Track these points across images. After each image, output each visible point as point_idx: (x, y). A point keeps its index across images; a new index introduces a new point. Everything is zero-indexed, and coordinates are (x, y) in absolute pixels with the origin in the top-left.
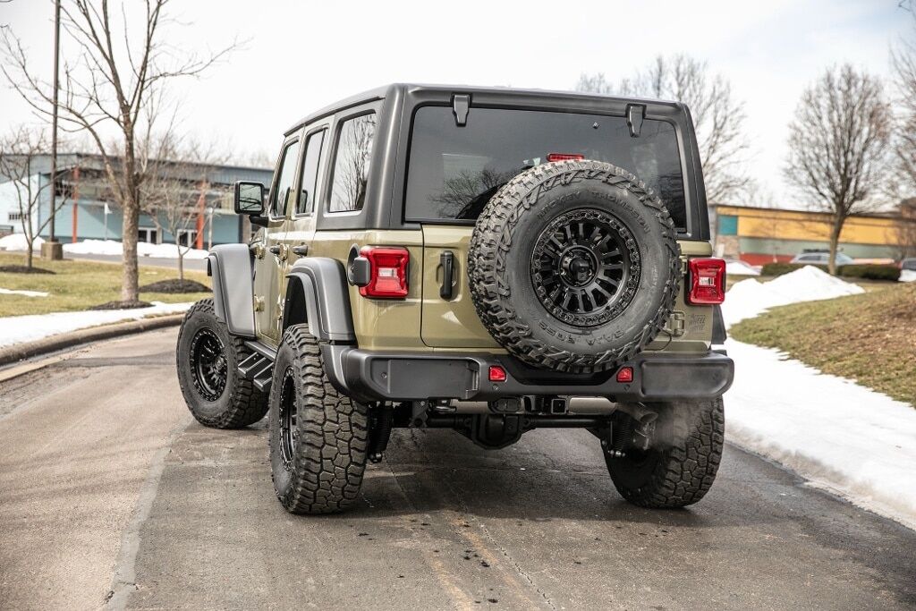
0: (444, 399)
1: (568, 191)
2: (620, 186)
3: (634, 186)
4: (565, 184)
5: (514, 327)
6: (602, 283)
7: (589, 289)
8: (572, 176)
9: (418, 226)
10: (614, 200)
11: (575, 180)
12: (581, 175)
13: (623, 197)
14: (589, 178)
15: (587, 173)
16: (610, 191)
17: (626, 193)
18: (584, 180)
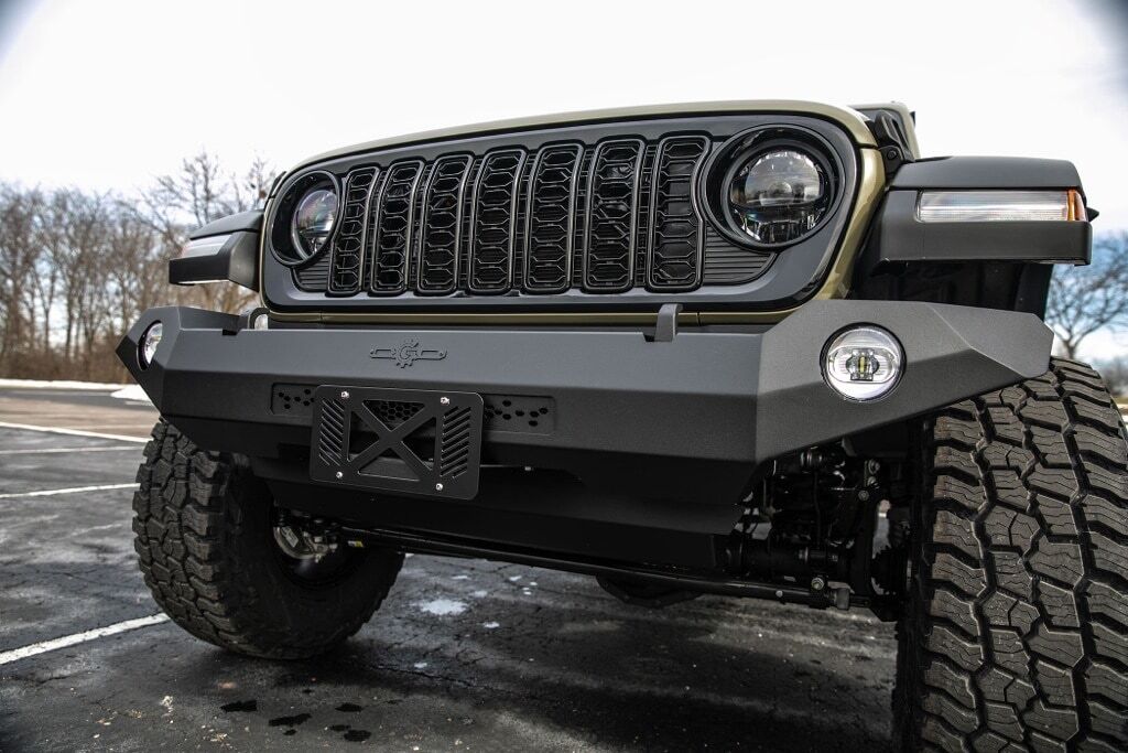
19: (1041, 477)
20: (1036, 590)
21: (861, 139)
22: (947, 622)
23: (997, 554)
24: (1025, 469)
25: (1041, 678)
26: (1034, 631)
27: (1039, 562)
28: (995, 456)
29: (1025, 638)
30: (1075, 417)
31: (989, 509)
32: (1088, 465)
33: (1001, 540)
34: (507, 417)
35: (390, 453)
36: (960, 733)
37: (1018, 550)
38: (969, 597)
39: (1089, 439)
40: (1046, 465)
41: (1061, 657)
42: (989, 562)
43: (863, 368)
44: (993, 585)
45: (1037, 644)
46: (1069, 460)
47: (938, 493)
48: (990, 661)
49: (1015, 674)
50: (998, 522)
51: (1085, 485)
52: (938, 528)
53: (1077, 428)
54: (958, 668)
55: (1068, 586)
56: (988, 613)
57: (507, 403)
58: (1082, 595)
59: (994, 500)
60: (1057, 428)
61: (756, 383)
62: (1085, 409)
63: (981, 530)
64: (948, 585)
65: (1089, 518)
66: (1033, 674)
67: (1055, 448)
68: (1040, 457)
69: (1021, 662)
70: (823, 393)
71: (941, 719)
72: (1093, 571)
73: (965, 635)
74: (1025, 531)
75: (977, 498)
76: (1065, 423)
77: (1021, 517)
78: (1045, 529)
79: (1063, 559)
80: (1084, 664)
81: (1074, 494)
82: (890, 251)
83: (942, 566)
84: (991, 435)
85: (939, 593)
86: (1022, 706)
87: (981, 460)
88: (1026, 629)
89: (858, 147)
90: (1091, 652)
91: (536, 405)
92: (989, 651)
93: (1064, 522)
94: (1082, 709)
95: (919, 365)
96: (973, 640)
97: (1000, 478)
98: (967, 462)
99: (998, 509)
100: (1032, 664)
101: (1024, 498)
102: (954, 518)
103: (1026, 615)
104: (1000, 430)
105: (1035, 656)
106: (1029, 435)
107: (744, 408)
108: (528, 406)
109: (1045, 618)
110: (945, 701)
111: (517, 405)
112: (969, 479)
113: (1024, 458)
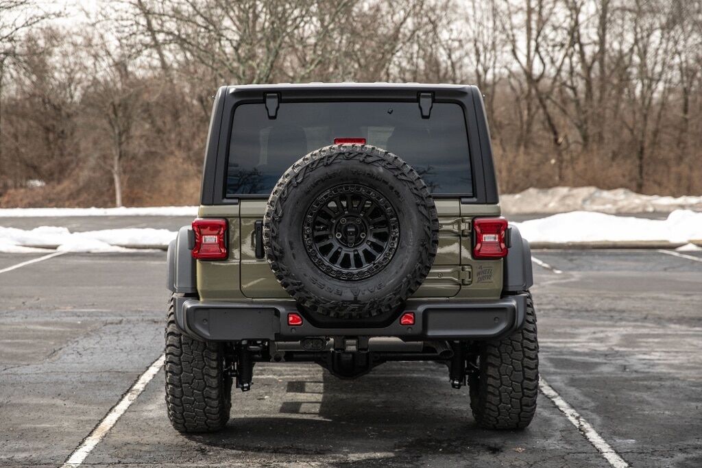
0: (259, 340)
1: (329, 170)
2: (376, 164)
3: (389, 164)
4: (327, 165)
5: (289, 282)
6: (373, 245)
7: (360, 250)
8: (333, 158)
9: (237, 201)
10: (371, 176)
11: (336, 161)
12: (341, 157)
13: (379, 173)
14: (348, 159)
15: (346, 154)
16: (367, 169)
17: (381, 170)
18: (344, 161)
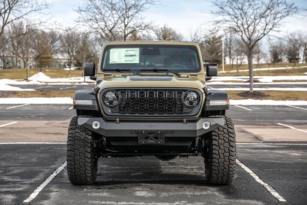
19: (224, 135)
20: (224, 148)
21: (203, 92)
22: (215, 154)
23: (220, 145)
24: (223, 134)
25: (225, 158)
26: (224, 153)
27: (224, 145)
28: (219, 133)
29: (223, 154)
30: (228, 127)
31: (219, 139)
32: (229, 133)
33: (220, 143)
34: (167, 133)
35: (151, 139)
36: (216, 167)
37: (222, 144)
38: (217, 150)
39: (230, 130)
40: (225, 134)
41: (227, 156)
42: (219, 146)
43: (206, 125)
44: (220, 148)
45: (224, 155)
46: (227, 133)
47: (213, 138)
48: (220, 158)
49: (222, 158)
50: (220, 141)
51: (229, 136)
52: (213, 142)
53: (229, 128)
54: (216, 159)
55: (227, 148)
56: (219, 152)
57: (167, 132)
58: (229, 148)
59: (219, 138)
60: (226, 129)
61: (196, 128)
62: (230, 126)
63: (218, 142)
64: (215, 149)
65: (229, 140)
66: (224, 158)
67: (226, 132)
68: (224, 133)
69: (223, 157)
70: (203, 129)
71: (214, 166)
72: (230, 146)
73: (217, 155)
74: (223, 142)
75: (217, 138)
76: (227, 128)
77: (222, 140)
78: (225, 141)
79: (227, 145)
80: (229, 156)
81: (228, 137)
82: (207, 109)
83: (214, 147)
84: (219, 130)
85: (214, 150)
86: (223, 162)
87: (218, 133)
88: (223, 153)
89: (202, 93)
90: (230, 155)
91: (171, 132)
92: (219, 156)
93: (227, 140)
94: (229, 161)
95: (212, 125)
96: (218, 155)
97: (220, 136)
98: (216, 134)
99: (220, 139)
100: (224, 157)
101: (223, 138)
102: (215, 141)
103: (223, 152)
104: (220, 129)
105: (224, 156)
106: (223, 130)
107: (196, 131)
108: (170, 132)
109: (225, 152)
110: (215, 163)
111: (168, 132)
112: (216, 136)
113: (222, 133)
